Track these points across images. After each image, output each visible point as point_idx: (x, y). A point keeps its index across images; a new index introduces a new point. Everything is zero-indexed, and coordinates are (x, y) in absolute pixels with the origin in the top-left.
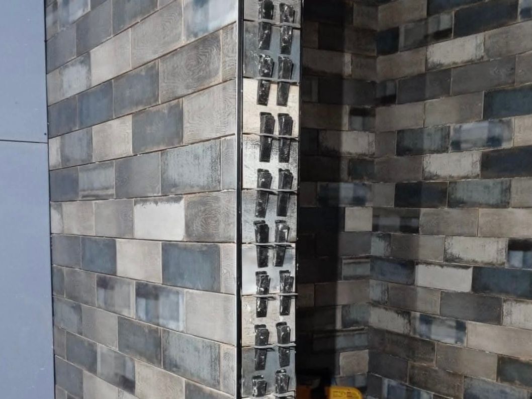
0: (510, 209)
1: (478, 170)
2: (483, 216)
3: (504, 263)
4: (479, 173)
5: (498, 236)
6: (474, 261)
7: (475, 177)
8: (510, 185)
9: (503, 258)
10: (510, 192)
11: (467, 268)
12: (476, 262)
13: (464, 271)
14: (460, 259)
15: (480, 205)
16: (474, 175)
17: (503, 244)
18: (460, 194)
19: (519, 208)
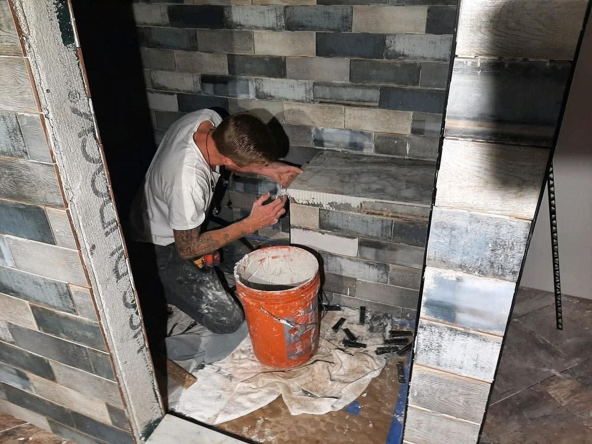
0: (198, 53)
1: (167, 20)
2: (178, 56)
3: (200, 92)
4: (169, 22)
5: (193, 72)
6: (177, 90)
7: (165, 26)
8: (196, 34)
9: (199, 88)
10: (196, 40)
11: (173, 94)
12: (179, 90)
13: (170, 96)
14: (165, 88)
15: (175, 48)
16: (164, 24)
17: (197, 78)
18: (155, 38)
19: (205, 52)
